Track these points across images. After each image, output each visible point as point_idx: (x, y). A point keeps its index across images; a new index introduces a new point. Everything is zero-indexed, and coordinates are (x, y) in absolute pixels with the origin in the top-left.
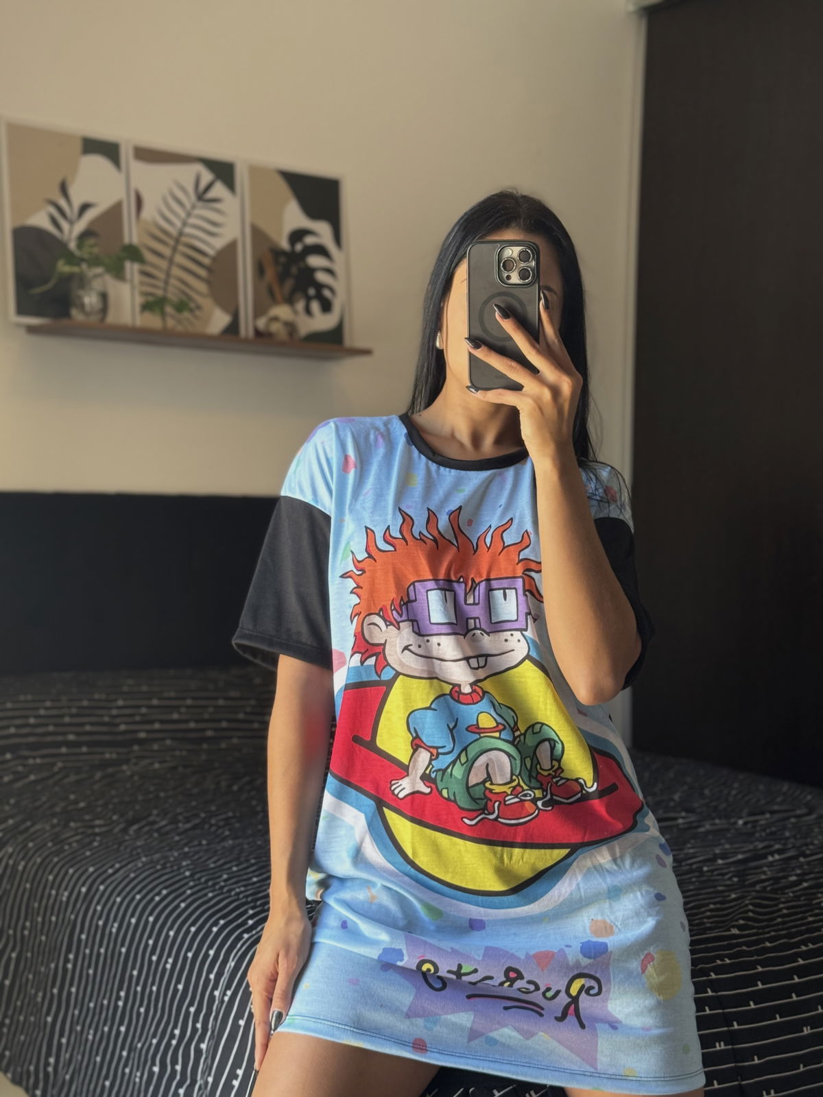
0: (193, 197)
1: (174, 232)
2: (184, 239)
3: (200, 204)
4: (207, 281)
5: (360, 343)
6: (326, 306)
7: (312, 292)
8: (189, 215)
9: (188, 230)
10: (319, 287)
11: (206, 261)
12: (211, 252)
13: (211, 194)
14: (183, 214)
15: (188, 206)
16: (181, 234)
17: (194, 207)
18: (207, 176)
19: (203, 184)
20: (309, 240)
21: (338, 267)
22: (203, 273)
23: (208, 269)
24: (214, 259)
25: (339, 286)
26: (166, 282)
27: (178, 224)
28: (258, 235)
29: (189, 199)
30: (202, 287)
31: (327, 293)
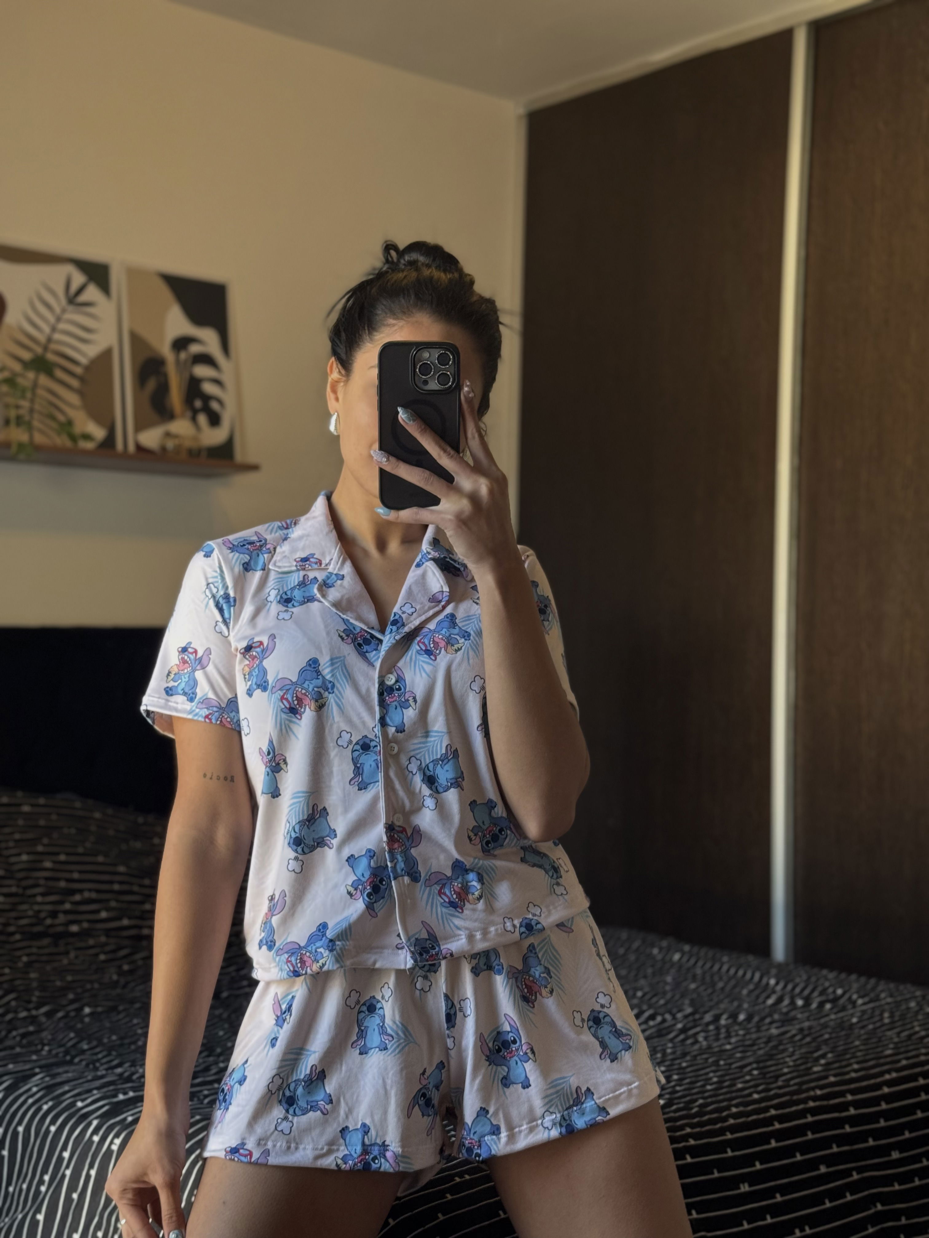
0: (63, 301)
1: (42, 338)
2: (53, 346)
3: (71, 308)
4: (80, 393)
5: (252, 459)
6: (215, 420)
7: (198, 404)
8: (59, 319)
9: (57, 336)
10: (207, 398)
11: (78, 370)
12: (84, 361)
13: (83, 298)
14: (52, 319)
15: (58, 310)
16: (49, 340)
17: (64, 311)
18: (78, 279)
19: (74, 287)
20: (195, 349)
21: (227, 377)
22: (75, 383)
23: (81, 379)
24: (87, 368)
25: (228, 398)
26: (34, 394)
27: (47, 329)
28: (136, 340)
29: (59, 303)
30: (74, 398)
31: (215, 405)
